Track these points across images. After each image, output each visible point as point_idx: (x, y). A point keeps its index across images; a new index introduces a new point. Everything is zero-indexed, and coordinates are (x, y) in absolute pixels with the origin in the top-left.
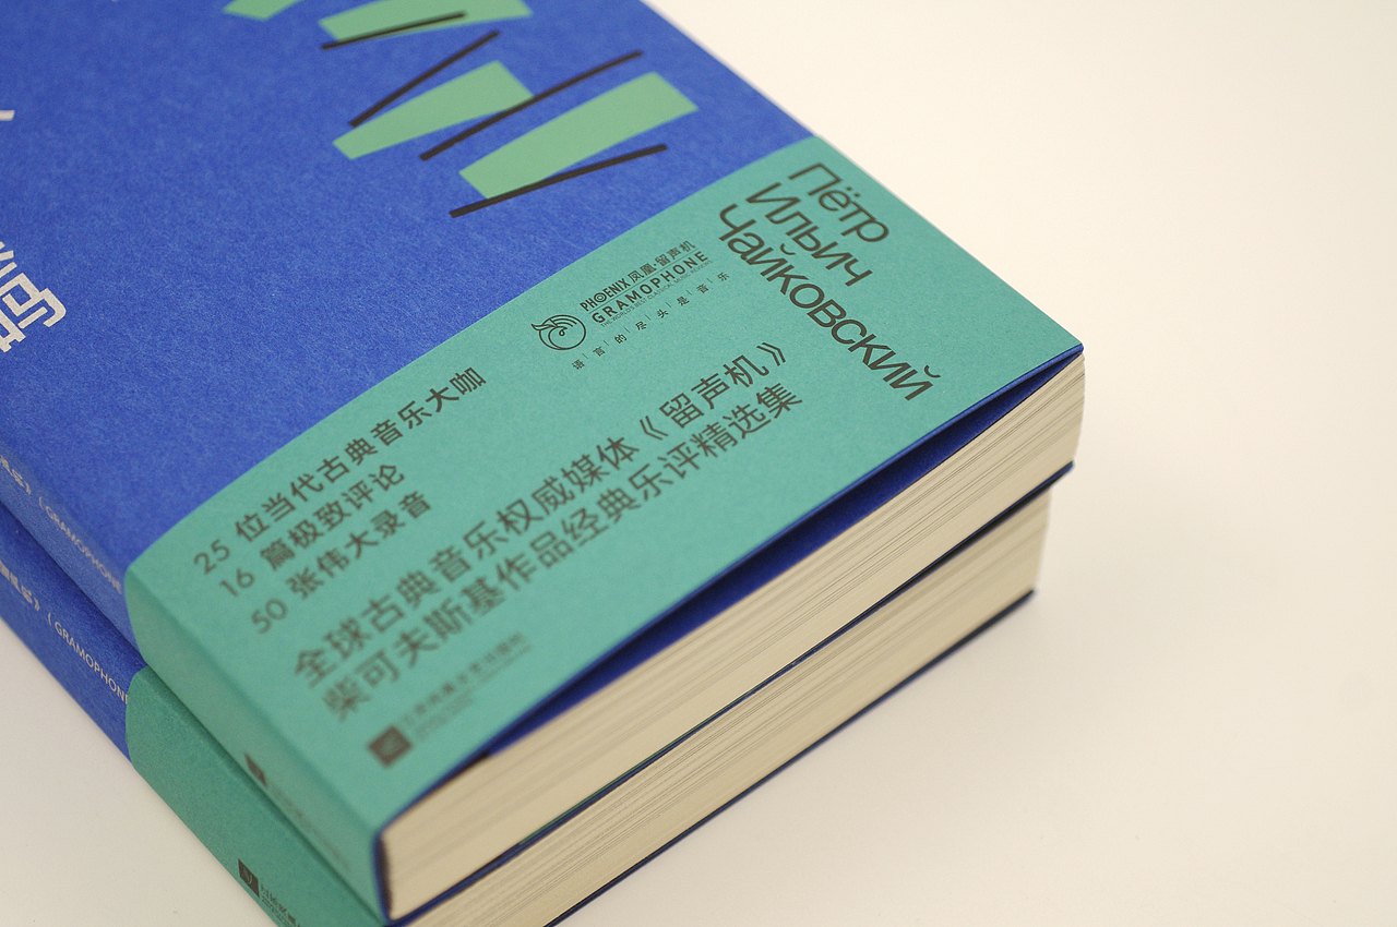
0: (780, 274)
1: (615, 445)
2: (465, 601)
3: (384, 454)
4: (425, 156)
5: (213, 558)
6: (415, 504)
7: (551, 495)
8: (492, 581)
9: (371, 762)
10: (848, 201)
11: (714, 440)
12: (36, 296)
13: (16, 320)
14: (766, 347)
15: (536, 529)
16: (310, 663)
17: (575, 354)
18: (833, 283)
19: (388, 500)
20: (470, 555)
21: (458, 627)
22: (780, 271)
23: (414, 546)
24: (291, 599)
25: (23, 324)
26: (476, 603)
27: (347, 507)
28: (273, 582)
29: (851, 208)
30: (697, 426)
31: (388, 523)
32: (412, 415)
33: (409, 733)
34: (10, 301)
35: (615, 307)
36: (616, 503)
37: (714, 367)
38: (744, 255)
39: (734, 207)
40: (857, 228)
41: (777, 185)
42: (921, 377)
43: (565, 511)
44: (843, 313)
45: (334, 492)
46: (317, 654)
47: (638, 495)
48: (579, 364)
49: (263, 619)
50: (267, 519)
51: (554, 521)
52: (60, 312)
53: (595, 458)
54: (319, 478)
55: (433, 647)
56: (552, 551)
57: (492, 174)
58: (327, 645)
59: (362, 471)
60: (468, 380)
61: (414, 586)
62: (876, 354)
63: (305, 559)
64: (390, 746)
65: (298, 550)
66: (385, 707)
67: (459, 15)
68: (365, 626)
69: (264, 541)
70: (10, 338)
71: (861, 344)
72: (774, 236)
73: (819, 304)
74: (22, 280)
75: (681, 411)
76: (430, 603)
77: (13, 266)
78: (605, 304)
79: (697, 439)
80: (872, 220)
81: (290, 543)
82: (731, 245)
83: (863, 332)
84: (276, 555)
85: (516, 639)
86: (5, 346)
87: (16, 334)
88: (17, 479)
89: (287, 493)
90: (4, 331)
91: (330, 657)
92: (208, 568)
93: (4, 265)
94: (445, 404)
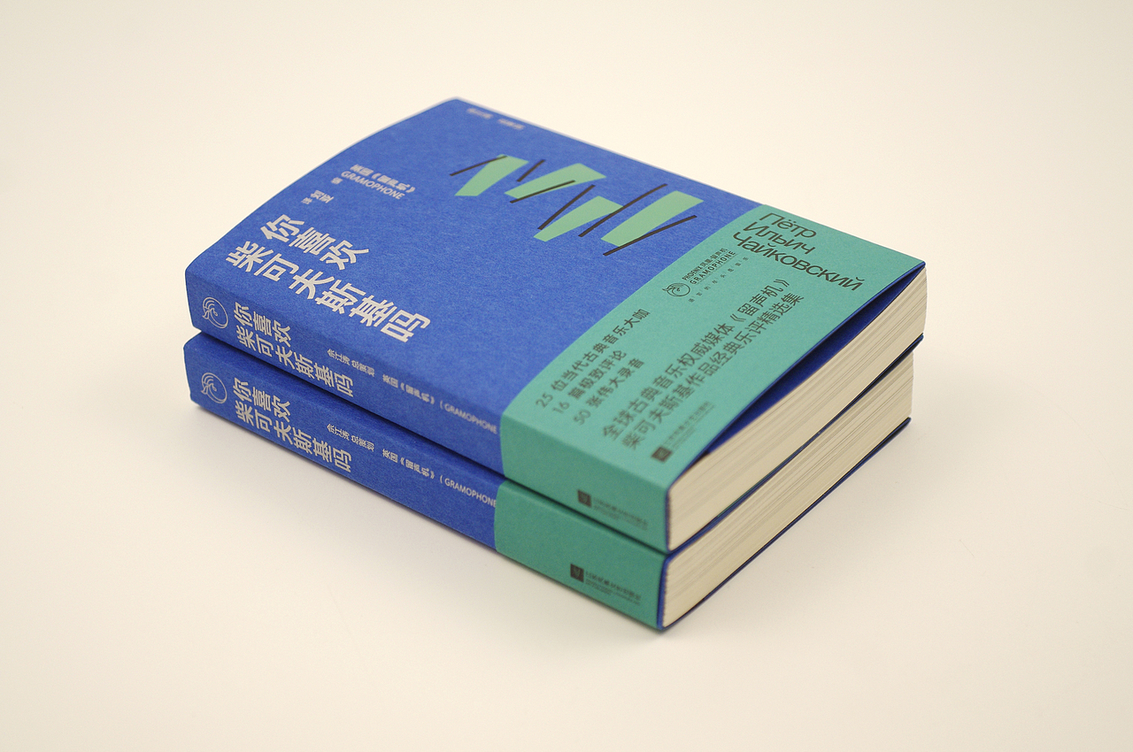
0: (772, 254)
1: (723, 327)
2: (676, 395)
3: (612, 348)
4: (581, 235)
5: (545, 401)
6: (636, 363)
7: (699, 349)
8: (686, 385)
9: (656, 463)
10: (792, 225)
11: (768, 318)
12: (412, 318)
13: (406, 329)
14: (777, 281)
15: (698, 363)
16: (610, 431)
17: (689, 296)
18: (800, 254)
19: (624, 363)
20: (671, 377)
21: (677, 405)
22: (771, 252)
23: (642, 379)
24: (591, 409)
25: (410, 329)
26: (681, 394)
27: (603, 370)
28: (579, 404)
29: (794, 227)
30: (758, 314)
31: (627, 372)
32: (620, 331)
33: (669, 447)
34: (399, 321)
35: (700, 277)
36: (732, 348)
37: (757, 291)
38: (752, 250)
39: (738, 233)
40: (801, 233)
41: (756, 223)
42: (855, 281)
43: (709, 354)
44: (809, 264)
45: (594, 365)
46: (612, 427)
47: (742, 343)
48: (692, 300)
49: (580, 418)
50: (566, 381)
51: (706, 358)
52: (427, 322)
53: (715, 333)
54: (585, 361)
55: (668, 414)
56: (710, 370)
58: (616, 423)
59: (607, 354)
60: (641, 314)
61: (649, 393)
62: (831, 277)
63: (591, 392)
64: (662, 454)
65: (586, 389)
66: (652, 441)
67: (573, 181)
68: (631, 412)
69: (568, 389)
70: (406, 336)
71: (823, 273)
72: (763, 241)
73: (796, 262)
74: (402, 312)
75: (749, 310)
76: (658, 398)
77: (395, 308)
78: (694, 275)
79: (761, 319)
80: (806, 230)
81: (581, 388)
82: (744, 247)
83: (821, 270)
84: (576, 393)
85: (706, 404)
86: (404, 339)
87: (409, 334)
88: (425, 398)
89: (572, 369)
90: (402, 335)
91: (619, 427)
92: (544, 405)
93: (390, 308)
94: (634, 324)
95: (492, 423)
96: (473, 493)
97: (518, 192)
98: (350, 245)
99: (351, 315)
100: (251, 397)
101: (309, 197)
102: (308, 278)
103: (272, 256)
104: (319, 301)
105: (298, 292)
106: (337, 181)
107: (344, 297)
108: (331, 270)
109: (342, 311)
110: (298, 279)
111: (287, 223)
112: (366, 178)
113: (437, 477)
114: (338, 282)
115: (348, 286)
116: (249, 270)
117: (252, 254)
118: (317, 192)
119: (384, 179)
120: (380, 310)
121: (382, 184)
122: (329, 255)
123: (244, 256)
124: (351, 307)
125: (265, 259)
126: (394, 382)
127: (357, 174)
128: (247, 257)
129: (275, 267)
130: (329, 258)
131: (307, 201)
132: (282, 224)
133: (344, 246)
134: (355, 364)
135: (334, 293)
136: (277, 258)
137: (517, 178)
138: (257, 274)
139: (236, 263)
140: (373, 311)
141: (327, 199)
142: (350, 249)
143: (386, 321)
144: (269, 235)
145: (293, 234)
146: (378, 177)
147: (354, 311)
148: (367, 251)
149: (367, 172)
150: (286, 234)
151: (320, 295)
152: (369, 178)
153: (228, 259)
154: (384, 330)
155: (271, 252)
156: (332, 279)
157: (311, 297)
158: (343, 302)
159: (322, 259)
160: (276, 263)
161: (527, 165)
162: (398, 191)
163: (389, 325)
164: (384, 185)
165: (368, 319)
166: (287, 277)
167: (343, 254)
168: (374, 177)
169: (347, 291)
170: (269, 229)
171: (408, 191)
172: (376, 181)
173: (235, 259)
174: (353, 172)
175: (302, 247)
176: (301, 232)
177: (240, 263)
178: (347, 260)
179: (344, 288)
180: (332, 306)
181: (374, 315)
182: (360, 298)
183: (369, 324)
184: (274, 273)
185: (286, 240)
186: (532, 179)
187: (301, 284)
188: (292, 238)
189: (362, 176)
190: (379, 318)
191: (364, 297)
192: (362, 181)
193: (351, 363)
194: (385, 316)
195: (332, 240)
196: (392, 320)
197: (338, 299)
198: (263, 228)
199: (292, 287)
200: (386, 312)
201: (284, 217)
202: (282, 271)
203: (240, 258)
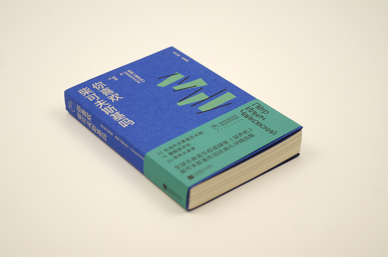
0: (251, 119)
1: (225, 142)
2: (202, 161)
3: (188, 142)
4: (191, 106)
5: (160, 153)
6: (193, 149)
7: (215, 148)
8: (206, 158)
9: (188, 180)
11: (242, 141)
12: (129, 121)
13: (126, 124)
14: (249, 129)
15: (213, 152)
16: (177, 167)
17: (218, 130)
18: (260, 120)
19: (189, 148)
20: (203, 155)
21: (201, 164)
23: (193, 154)
24: (174, 159)
25: (128, 124)
26: (204, 161)
27: (182, 148)
28: (170, 157)
29: (263, 109)
30: (239, 139)
31: (189, 151)
32: (192, 137)
33: (194, 176)
34: (125, 121)
35: (224, 124)
36: (226, 149)
37: (241, 131)
38: (245, 117)
39: (243, 110)
40: (264, 112)
41: (250, 107)
42: (275, 132)
43: (218, 150)
44: (262, 124)
45: (180, 146)
47: (230, 148)
48: (219, 131)
49: (169, 161)
50: (169, 149)
51: (216, 151)
52: (133, 123)
53: (222, 143)
54: (177, 145)
55: (197, 166)
56: (216, 155)
57: (203, 108)
58: (180, 165)
59: (185, 143)
60: (201, 133)
61: (194, 158)
62: (267, 129)
64: (191, 177)
65: (174, 153)
66: (189, 173)
67: (196, 86)
68: (186, 163)
69: (169, 152)
70: (125, 126)
71: (265, 128)
72: (250, 114)
73: (258, 123)
74: (126, 119)
75: (236, 137)
76: (196, 161)
77: (125, 117)
78: (223, 123)
79: (239, 141)
80: (266, 111)
82: (243, 115)
83: (265, 126)
84: (171, 154)
85: (211, 165)
86: (124, 127)
87: (126, 125)
88: (126, 145)
89: (172, 146)
90: (124, 125)
91: (180, 166)
92: (159, 155)
93: (123, 117)
94: (197, 136)
95: (143, 157)
97: (177, 88)
98: (118, 95)
99: (110, 116)
102: (101, 102)
104: (102, 110)
105: (97, 106)
106: (121, 74)
107: (110, 110)
108: (109, 101)
109: (108, 114)
110: (98, 101)
111: (101, 84)
112: (131, 75)
114: (111, 105)
115: (113, 107)
116: (84, 96)
118: (114, 77)
119: (137, 76)
120: (120, 116)
121: (135, 77)
122: (110, 96)
123: (84, 91)
124: (112, 113)
125: (91, 94)
126: (118, 139)
127: (129, 73)
128: (85, 92)
129: (92, 97)
130: (110, 98)
131: (110, 79)
132: (99, 84)
133: (116, 95)
135: (108, 108)
136: (94, 94)
138: (86, 97)
139: (81, 93)
140: (118, 116)
141: (116, 79)
143: (121, 120)
144: (94, 87)
146: (135, 75)
147: (112, 115)
148: (123, 98)
149: (132, 73)
150: (99, 88)
151: (103, 108)
152: (132, 75)
153: (79, 91)
154: (119, 123)
155: (93, 92)
156: (109, 104)
157: (100, 108)
158: (110, 112)
159: (108, 98)
160: (93, 96)
161: (184, 78)
162: (139, 81)
163: (121, 121)
164: (136, 78)
165: (115, 118)
166: (95, 101)
167: (115, 97)
168: (134, 75)
169: (112, 109)
170: (95, 85)
171: (143, 82)
172: (134, 76)
173: (81, 91)
174: (128, 72)
175: (103, 93)
176: (104, 88)
178: (115, 99)
179: (111, 108)
180: (106, 112)
181: (118, 118)
182: (115, 111)
183: (115, 120)
184: (91, 98)
187: (98, 103)
188: (101, 89)
189: (130, 74)
191: (116, 111)
192: (130, 76)
193: (107, 130)
194: (121, 119)
195: (113, 92)
196: (123, 120)
197: (108, 110)
198: (93, 85)
199: (95, 104)
200: (121, 118)
201: (101, 82)
202: (94, 98)
203: (83, 92)
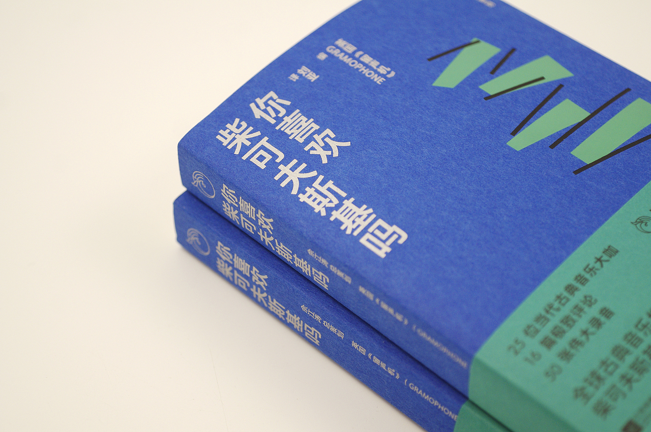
2: (646, 357)
3: (583, 291)
4: (552, 146)
5: (518, 347)
6: (607, 313)
12: (390, 229)
13: (384, 242)
16: (580, 394)
19: (595, 312)
20: (641, 335)
23: (613, 333)
24: (562, 364)
25: (388, 243)
27: (575, 317)
28: (550, 356)
31: (596, 323)
32: (591, 270)
33: (640, 422)
34: (378, 233)
45: (566, 310)
46: (583, 389)
49: (552, 373)
50: (538, 326)
52: (404, 236)
54: (556, 305)
55: (638, 381)
57: (585, 153)
58: (586, 384)
59: (578, 298)
60: (611, 252)
61: (619, 352)
63: (562, 344)
64: (631, 430)
65: (558, 340)
66: (623, 411)
67: (542, 78)
68: (602, 373)
69: (540, 336)
70: (383, 250)
74: (380, 222)
76: (629, 359)
77: (374, 216)
81: (553, 337)
84: (548, 343)
86: (382, 254)
87: (386, 248)
88: (399, 317)
89: (543, 313)
90: (380, 248)
91: (590, 390)
92: (516, 353)
93: (369, 215)
94: (604, 263)
95: (463, 359)
96: (436, 403)
97: (491, 87)
98: (333, 135)
99: (332, 219)
100: (232, 260)
101: (296, 73)
102: (293, 169)
103: (259, 139)
104: (303, 198)
105: (283, 185)
106: (322, 56)
107: (326, 197)
108: (313, 162)
109: (323, 213)
110: (281, 167)
111: (274, 101)
112: (350, 56)
113: (402, 379)
114: (321, 178)
115: (330, 184)
116: (237, 152)
117: (240, 134)
118: (304, 68)
119: (367, 59)
120: (360, 216)
121: (364, 64)
122: (312, 144)
123: (232, 136)
124: (332, 209)
125: (254, 141)
126: (369, 296)
127: (342, 51)
128: (235, 137)
129: (262, 152)
130: (313, 149)
131: (294, 77)
133: (327, 136)
134: (333, 269)
135: (317, 191)
136: (264, 142)
137: (491, 69)
138: (244, 158)
139: (225, 143)
140: (352, 217)
141: (313, 77)
142: (333, 139)
143: (365, 230)
144: (258, 114)
145: (280, 115)
146: (361, 56)
147: (335, 215)
148: (348, 144)
149: (351, 48)
150: (274, 115)
151: (302, 190)
153: (218, 137)
154: (363, 241)
155: (258, 134)
156: (314, 173)
157: (294, 191)
158: (325, 202)
159: (307, 149)
160: (263, 148)
161: (500, 54)
162: (379, 74)
163: (368, 236)
164: (367, 66)
165: (348, 225)
166: (273, 166)
167: (326, 144)
168: (357, 55)
169: (329, 190)
170: (258, 106)
171: (389, 76)
172: (359, 61)
173: (225, 138)
174: (337, 47)
175: (288, 131)
176: (288, 114)
177: (229, 143)
178: (329, 153)
179: (326, 186)
180: (314, 205)
181: (354, 222)
182: (340, 199)
183: (349, 232)
184: (261, 158)
185: (273, 122)
186: (504, 72)
187: (286, 176)
188: (279, 120)
189: (346, 53)
190: (359, 226)
191: (345, 199)
192: (346, 59)
193: (329, 267)
194: (364, 225)
195: (316, 127)
196: (371, 230)
197: (320, 198)
198: (252, 106)
199: (277, 178)
200: (365, 220)
201: (272, 94)
202: (268, 157)
203: (230, 138)
